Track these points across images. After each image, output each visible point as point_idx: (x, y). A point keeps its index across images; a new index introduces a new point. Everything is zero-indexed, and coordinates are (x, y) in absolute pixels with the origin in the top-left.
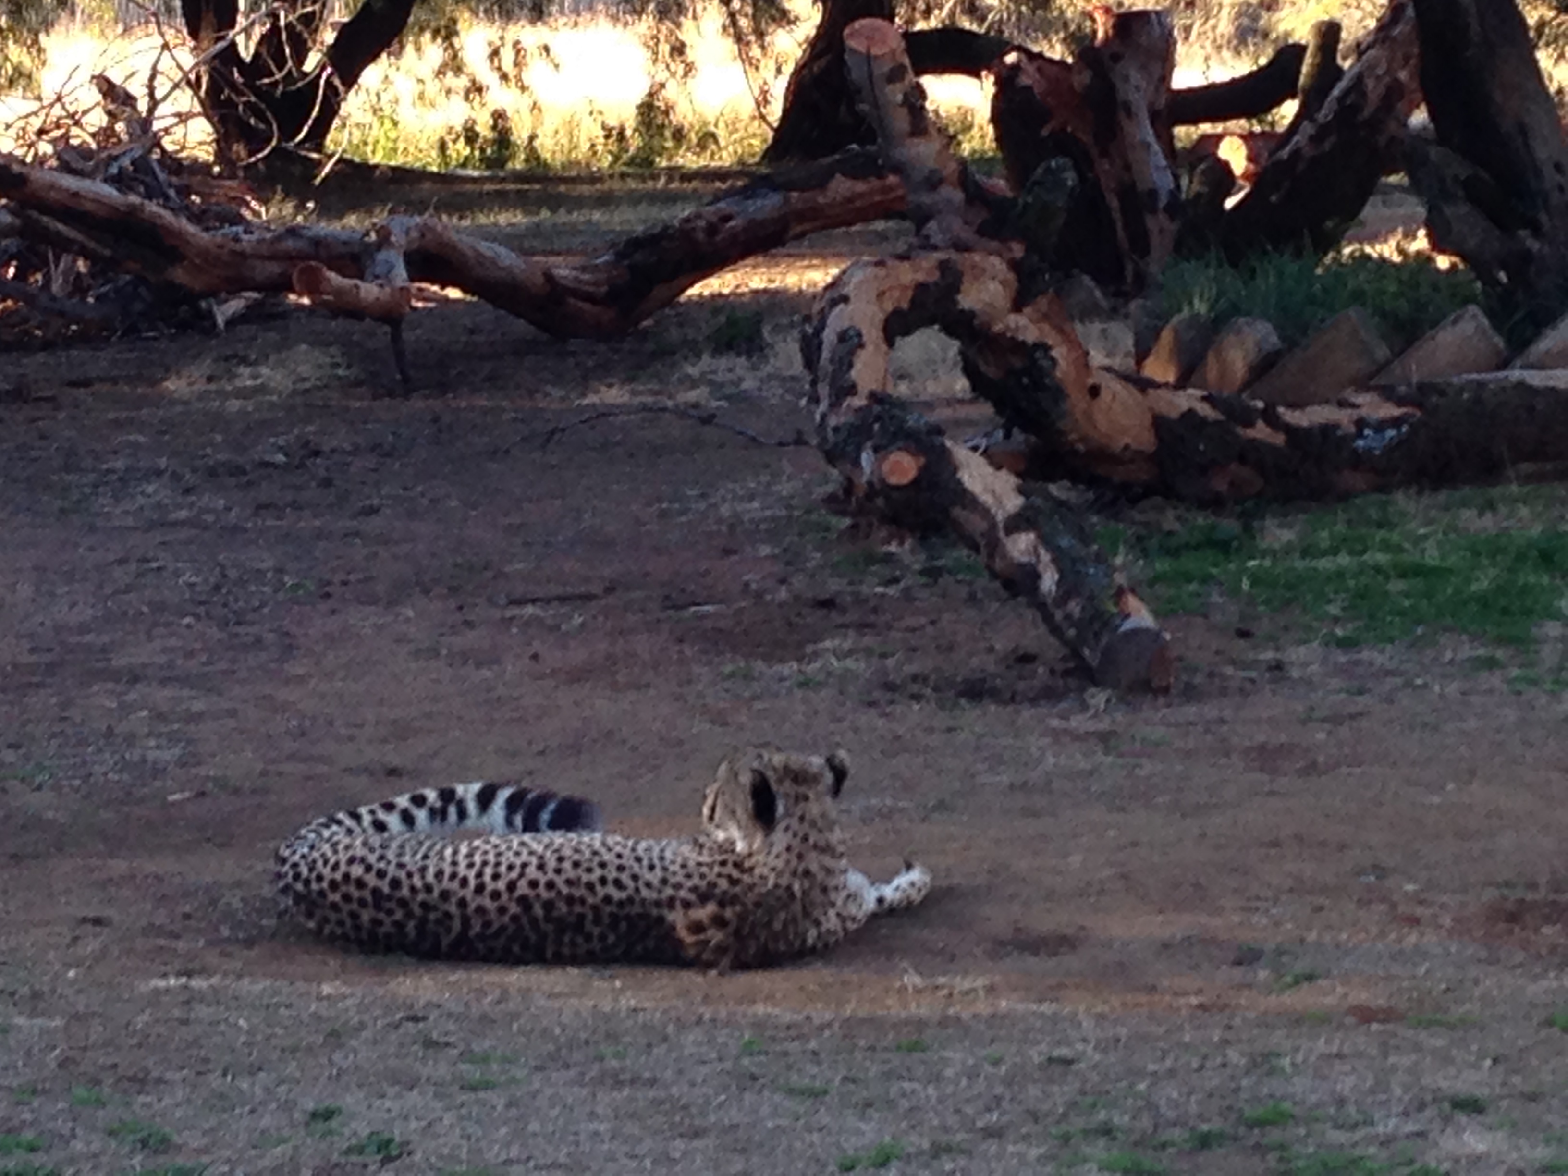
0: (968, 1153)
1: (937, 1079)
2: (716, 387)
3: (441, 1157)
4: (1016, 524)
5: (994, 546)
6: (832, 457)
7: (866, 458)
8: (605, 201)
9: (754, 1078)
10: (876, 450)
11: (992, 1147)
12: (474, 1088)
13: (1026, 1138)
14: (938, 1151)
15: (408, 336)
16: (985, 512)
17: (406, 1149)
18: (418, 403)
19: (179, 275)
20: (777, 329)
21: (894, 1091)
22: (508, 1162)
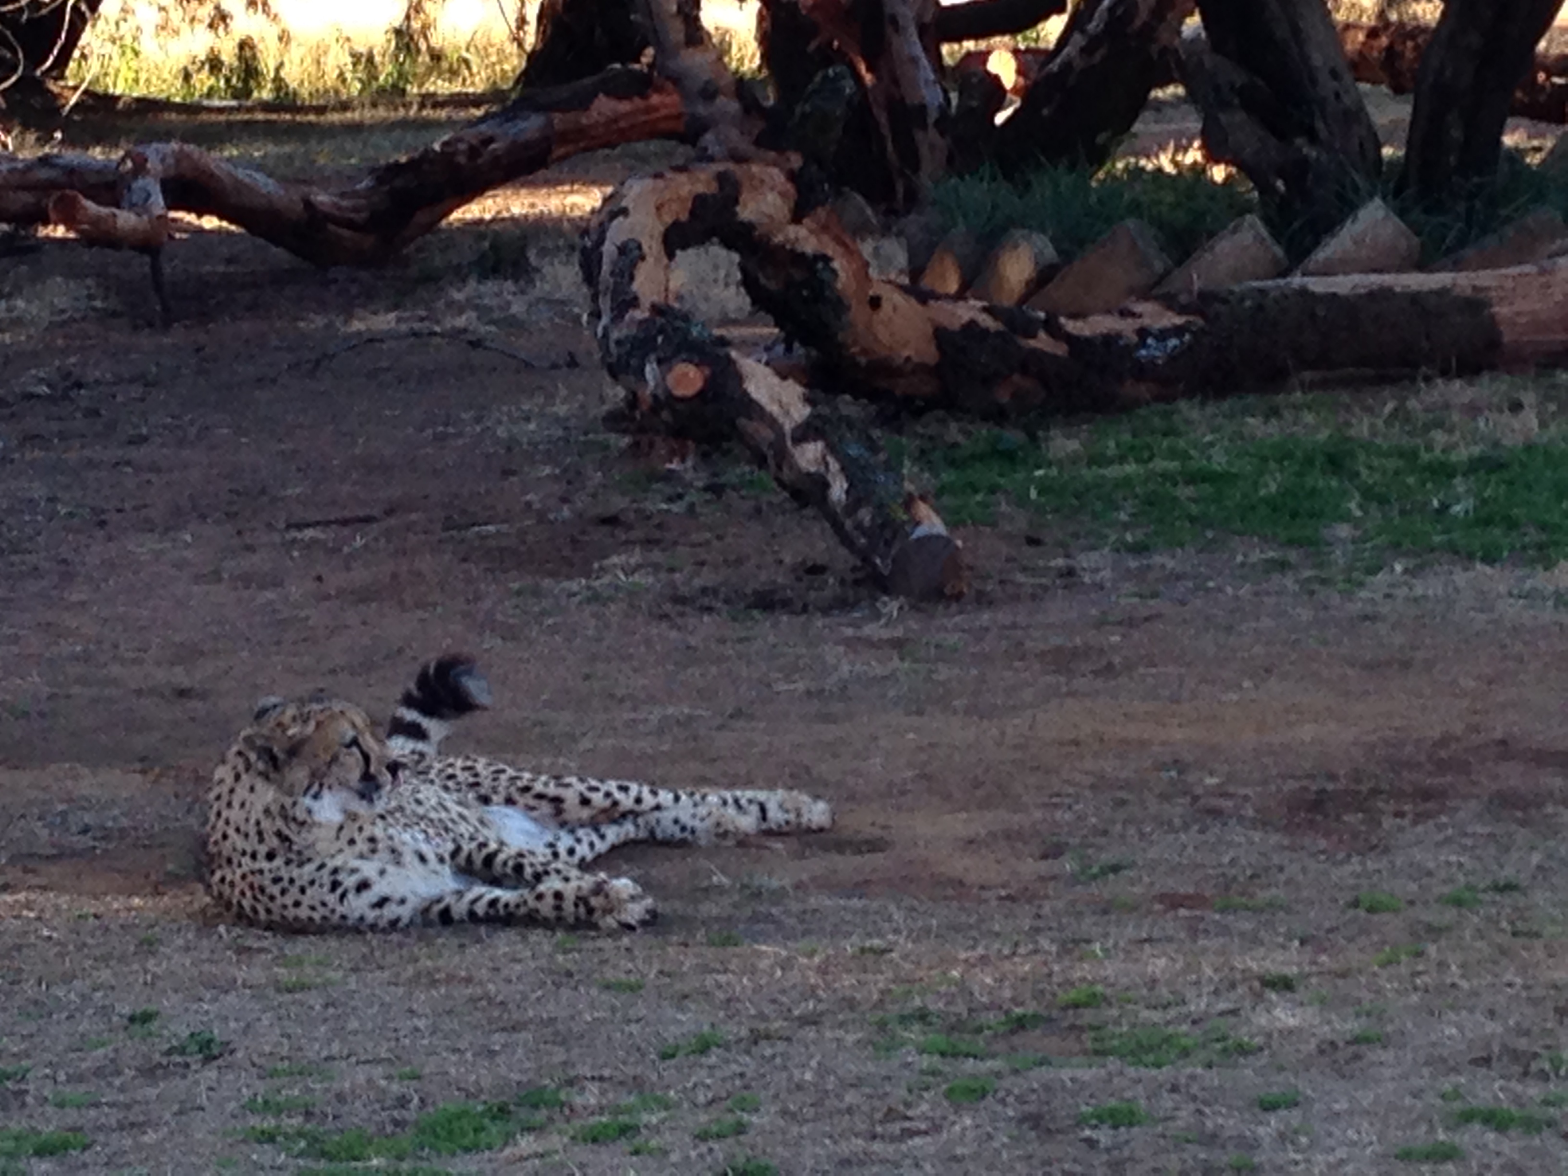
0: (787, 1039)
1: (753, 971)
2: (483, 312)
3: (261, 1055)
4: (804, 433)
5: (782, 456)
6: (615, 371)
7: (651, 370)
9: (569, 974)
10: (660, 362)
11: (810, 1033)
12: (290, 990)
13: (842, 1025)
14: (756, 1038)
15: (167, 264)
16: (772, 422)
17: (228, 1048)
18: (179, 334)
20: (543, 252)
21: (709, 981)
22: (330, 1058)
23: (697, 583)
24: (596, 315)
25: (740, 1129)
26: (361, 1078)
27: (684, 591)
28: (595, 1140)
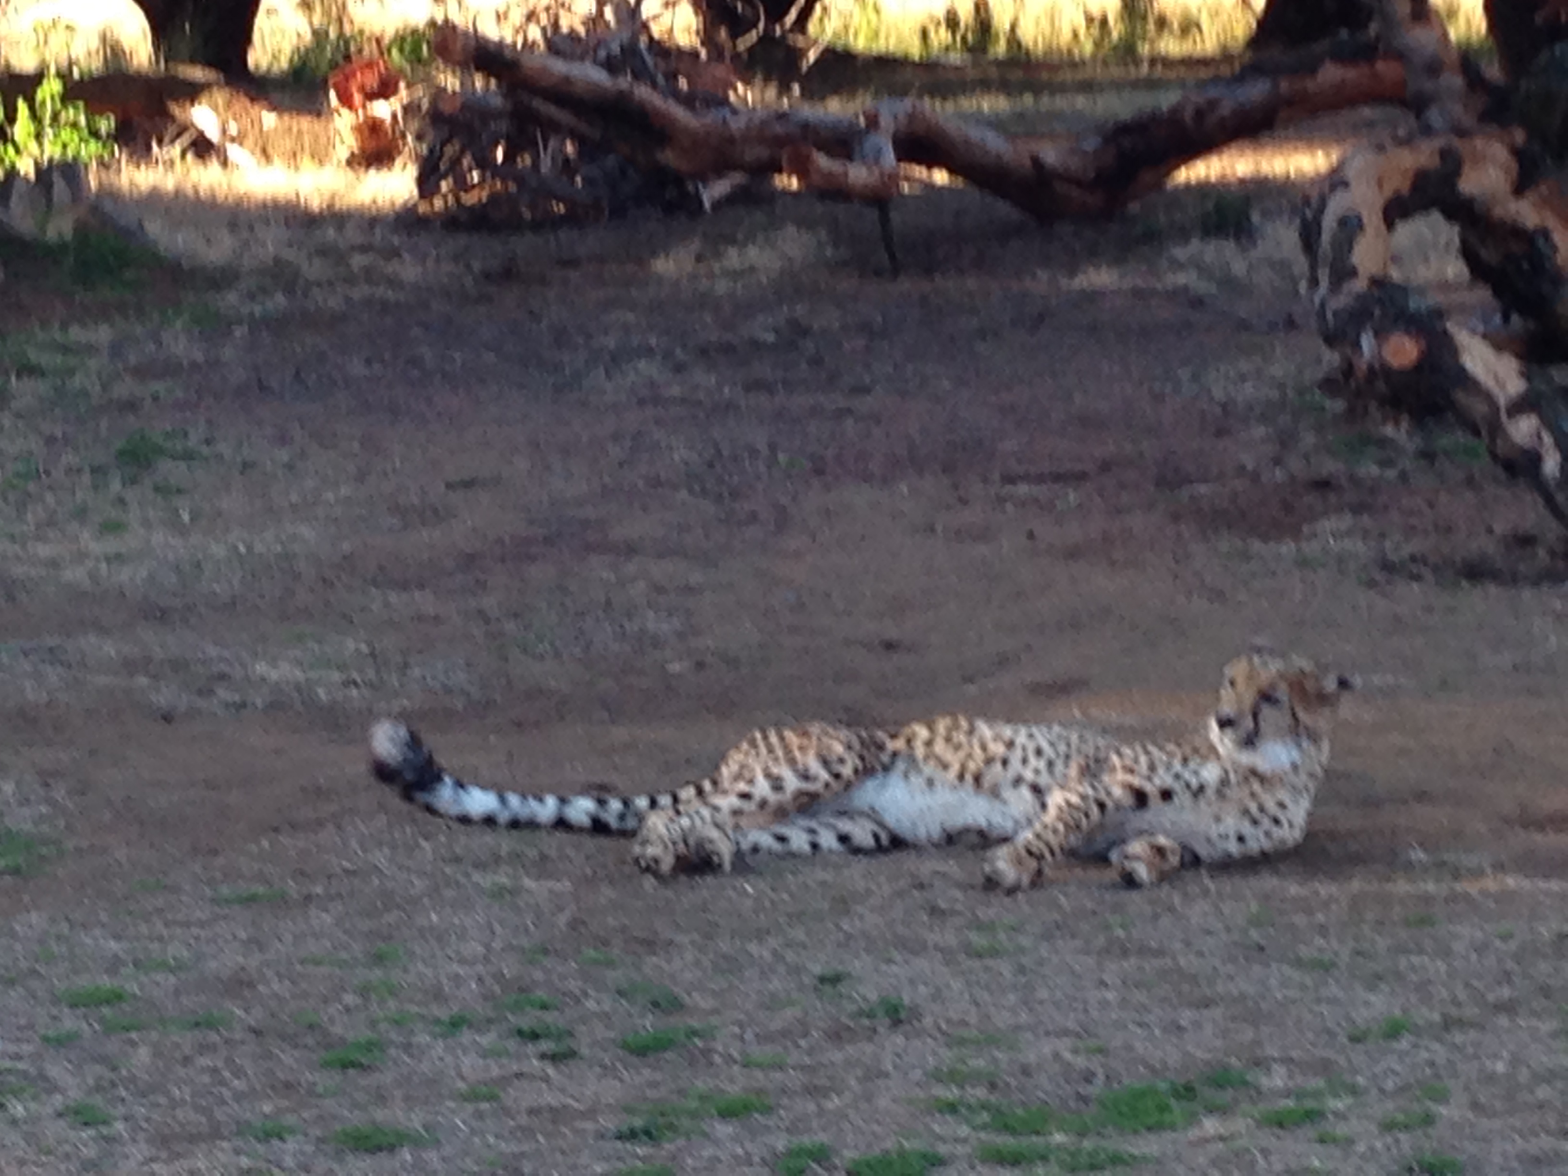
0: (1480, 1027)
1: (1446, 953)
2: (1202, 269)
3: (948, 1021)
4: (1518, 407)
5: (1496, 429)
6: (1331, 339)
7: (1367, 342)
8: (1087, 87)
9: (1261, 949)
10: (1377, 334)
11: (1503, 1021)
12: (980, 956)
13: (1537, 1013)
14: (1448, 1024)
15: (896, 217)
16: (1488, 397)
17: (916, 1013)
18: (905, 285)
19: (668, 157)
20: (1265, 214)
21: (1402, 963)
22: (1018, 1028)
23: (1407, 549)
24: (1314, 282)
25: (1429, 1120)
26: (1047, 1050)
27: (1393, 557)
28: (1281, 1125)
